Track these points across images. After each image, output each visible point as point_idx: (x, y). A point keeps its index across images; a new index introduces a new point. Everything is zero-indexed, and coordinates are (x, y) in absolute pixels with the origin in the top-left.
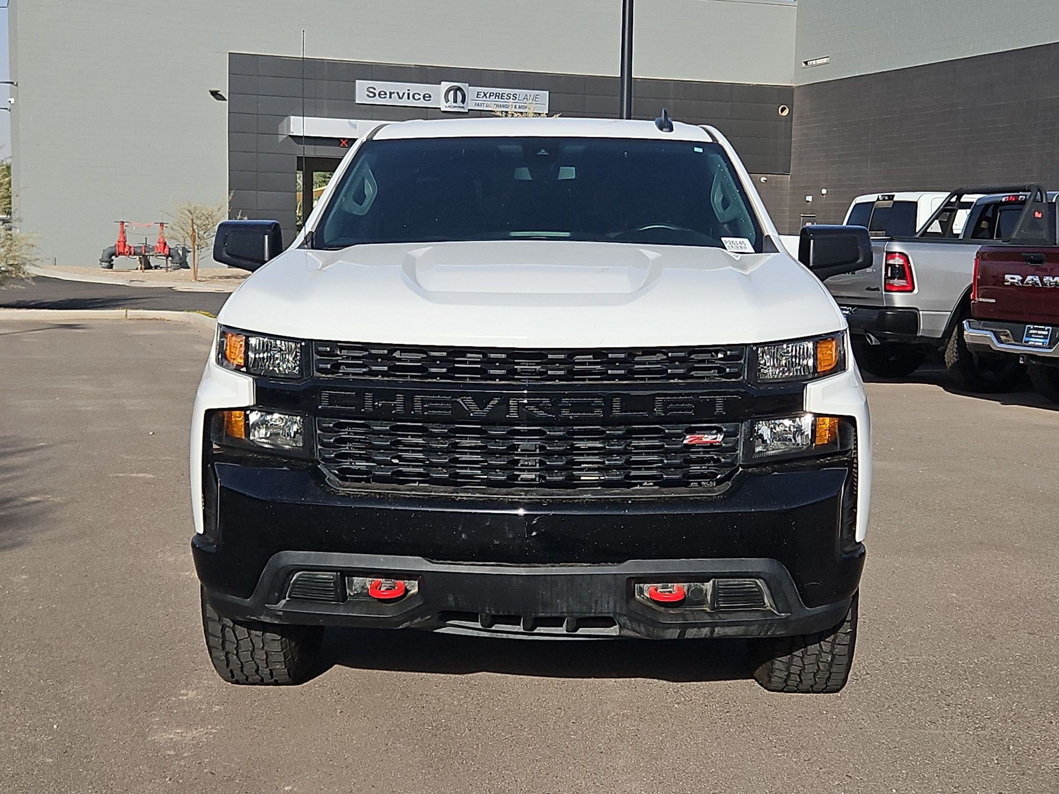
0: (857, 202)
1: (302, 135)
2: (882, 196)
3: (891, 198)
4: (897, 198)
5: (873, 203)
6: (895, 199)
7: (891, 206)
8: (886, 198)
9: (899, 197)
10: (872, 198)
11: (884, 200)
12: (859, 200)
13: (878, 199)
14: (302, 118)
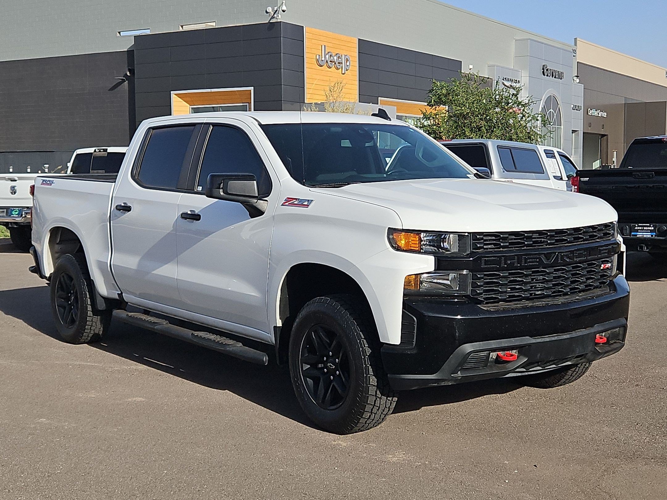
0: (78, 153)
1: (300, 122)
2: (98, 149)
3: (105, 150)
4: (109, 150)
5: (92, 153)
6: (108, 151)
7: (106, 155)
8: (101, 151)
9: (111, 150)
10: (91, 150)
11: (100, 151)
12: (79, 152)
13: (95, 151)
14: (300, 112)
